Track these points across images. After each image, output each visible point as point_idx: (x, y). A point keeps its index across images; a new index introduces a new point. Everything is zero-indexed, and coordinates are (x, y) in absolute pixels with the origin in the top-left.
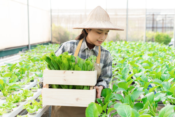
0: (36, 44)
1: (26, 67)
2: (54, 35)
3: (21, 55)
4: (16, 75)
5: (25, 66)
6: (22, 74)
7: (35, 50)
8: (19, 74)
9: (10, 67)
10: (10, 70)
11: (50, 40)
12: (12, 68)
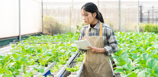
0: (27, 35)
1: (22, 60)
2: (45, 26)
3: (13, 47)
4: (10, 70)
5: (21, 58)
6: (18, 68)
7: (27, 41)
8: (14, 69)
9: (1, 60)
10: (2, 64)
11: (41, 31)
12: (5, 61)
